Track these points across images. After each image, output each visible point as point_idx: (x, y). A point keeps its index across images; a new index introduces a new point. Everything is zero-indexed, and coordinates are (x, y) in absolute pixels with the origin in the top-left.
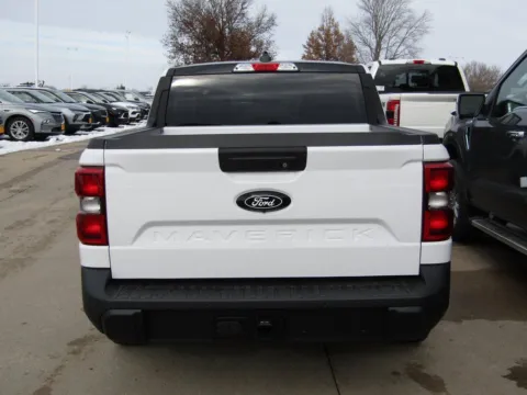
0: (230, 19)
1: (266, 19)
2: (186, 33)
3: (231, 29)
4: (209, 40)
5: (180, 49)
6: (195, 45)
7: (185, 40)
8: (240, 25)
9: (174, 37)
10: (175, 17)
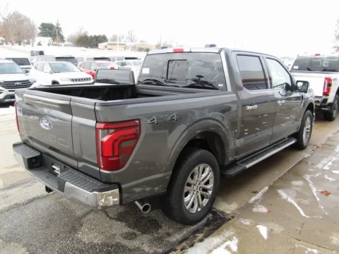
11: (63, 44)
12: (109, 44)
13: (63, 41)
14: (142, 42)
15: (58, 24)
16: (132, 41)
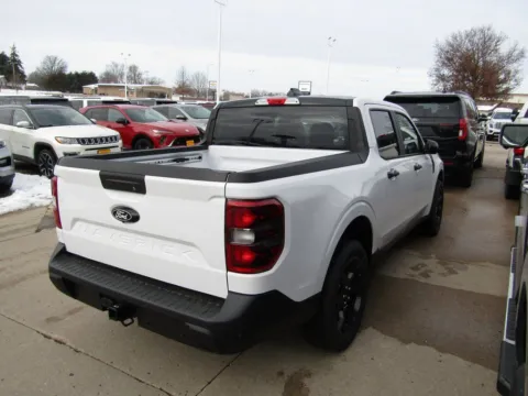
0: (484, 55)
1: (517, 52)
2: (447, 66)
3: (485, 62)
4: (465, 71)
5: (442, 78)
6: (453, 75)
7: (446, 72)
8: (493, 58)
9: (437, 70)
10: (440, 55)
11: (23, 87)
12: (100, 86)
13: (25, 82)
14: (151, 83)
15: (14, 54)
16: (135, 83)
